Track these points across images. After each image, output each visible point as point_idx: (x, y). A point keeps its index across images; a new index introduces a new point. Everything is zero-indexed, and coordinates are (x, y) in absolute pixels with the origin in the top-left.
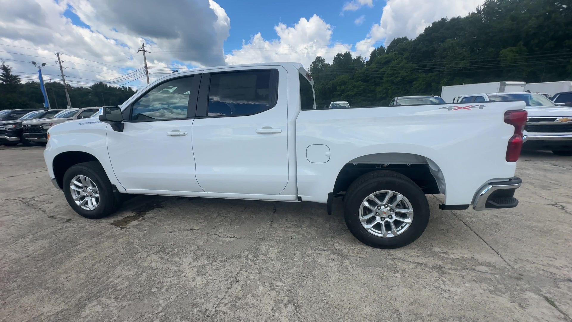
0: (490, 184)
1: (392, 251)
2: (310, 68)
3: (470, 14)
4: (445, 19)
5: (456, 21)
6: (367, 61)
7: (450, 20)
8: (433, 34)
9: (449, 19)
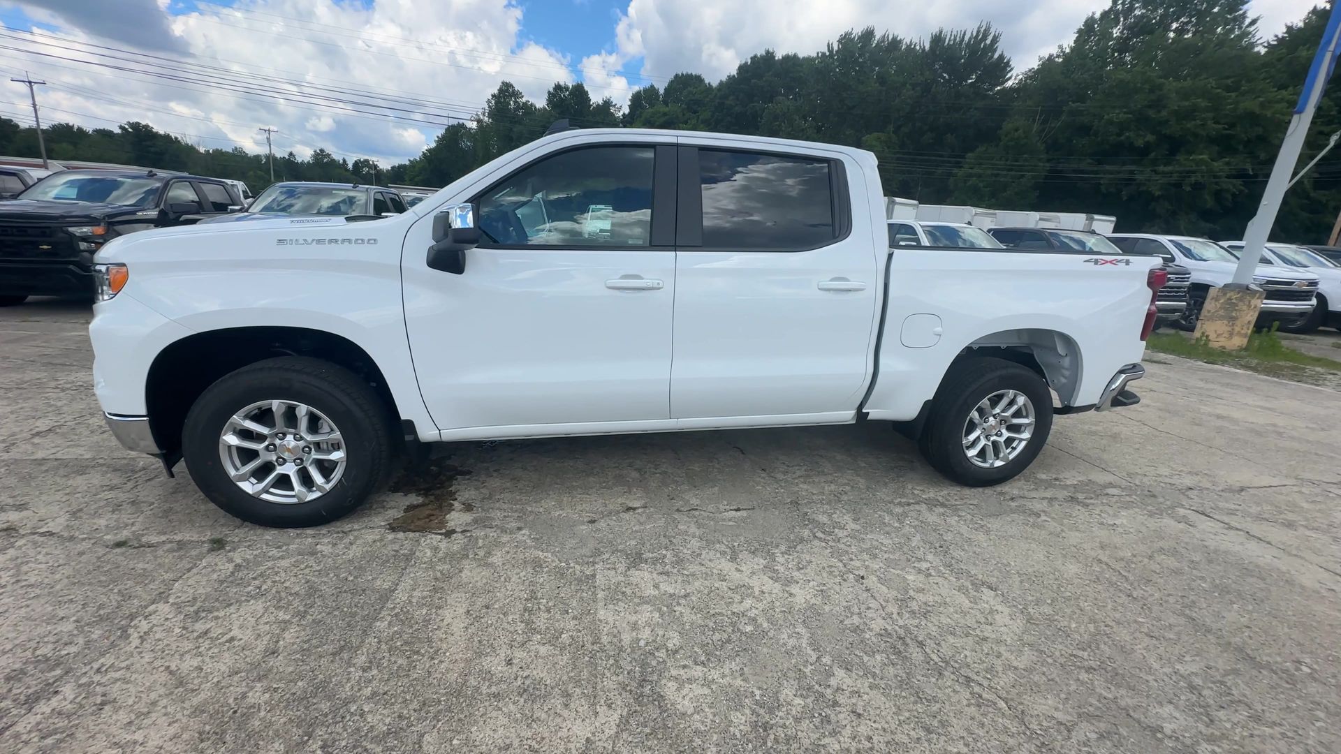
0: (1121, 372)
1: (999, 488)
2: (487, 107)
3: (820, 55)
4: (773, 53)
5: (791, 61)
6: (624, 114)
7: (780, 58)
8: (753, 81)
9: (779, 56)
